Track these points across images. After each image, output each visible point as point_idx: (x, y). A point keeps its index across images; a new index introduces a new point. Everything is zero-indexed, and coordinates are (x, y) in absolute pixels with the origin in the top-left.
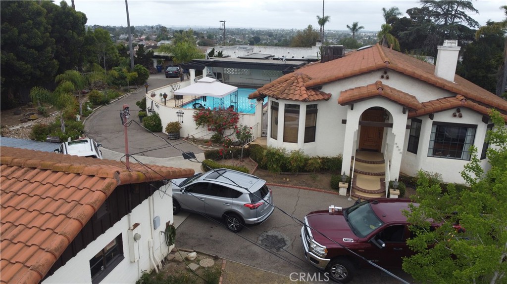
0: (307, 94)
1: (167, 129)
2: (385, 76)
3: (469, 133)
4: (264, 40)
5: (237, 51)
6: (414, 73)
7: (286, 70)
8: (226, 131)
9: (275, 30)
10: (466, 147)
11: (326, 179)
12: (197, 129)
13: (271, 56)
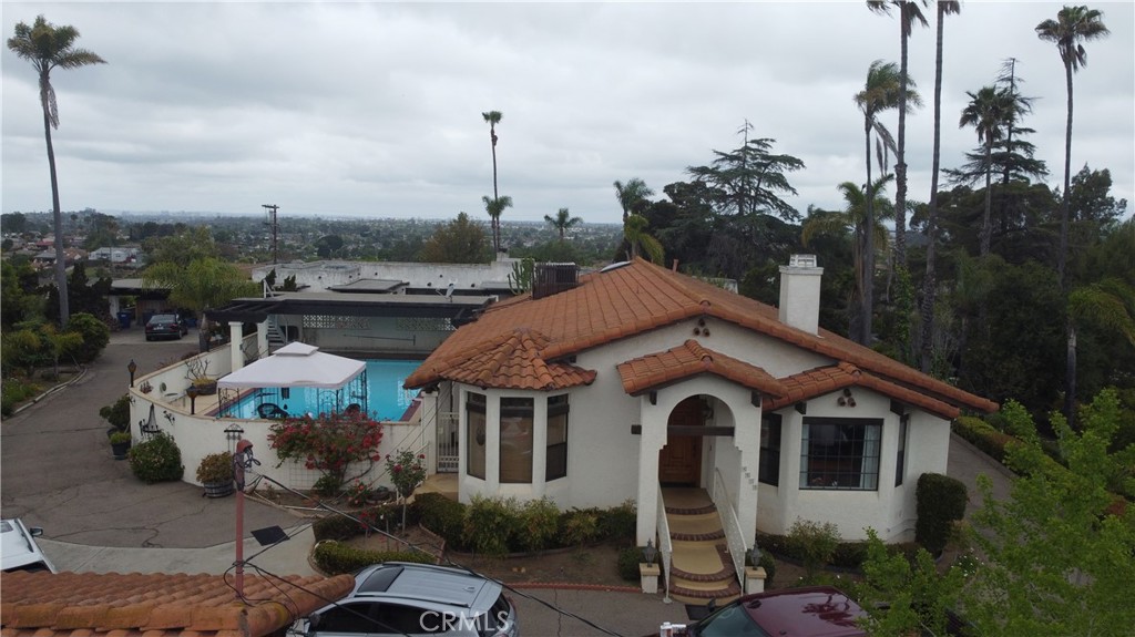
0: (550, 374)
1: (202, 473)
2: (701, 329)
3: (870, 434)
4: (350, 242)
5: (324, 275)
6: (759, 322)
7: (458, 317)
8: (351, 466)
9: (374, 221)
10: (867, 465)
11: (605, 559)
12: (279, 466)
13: (402, 284)
